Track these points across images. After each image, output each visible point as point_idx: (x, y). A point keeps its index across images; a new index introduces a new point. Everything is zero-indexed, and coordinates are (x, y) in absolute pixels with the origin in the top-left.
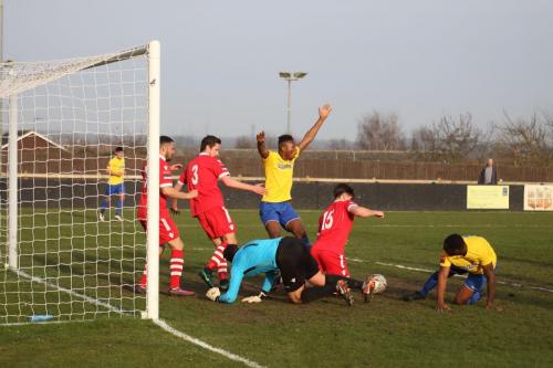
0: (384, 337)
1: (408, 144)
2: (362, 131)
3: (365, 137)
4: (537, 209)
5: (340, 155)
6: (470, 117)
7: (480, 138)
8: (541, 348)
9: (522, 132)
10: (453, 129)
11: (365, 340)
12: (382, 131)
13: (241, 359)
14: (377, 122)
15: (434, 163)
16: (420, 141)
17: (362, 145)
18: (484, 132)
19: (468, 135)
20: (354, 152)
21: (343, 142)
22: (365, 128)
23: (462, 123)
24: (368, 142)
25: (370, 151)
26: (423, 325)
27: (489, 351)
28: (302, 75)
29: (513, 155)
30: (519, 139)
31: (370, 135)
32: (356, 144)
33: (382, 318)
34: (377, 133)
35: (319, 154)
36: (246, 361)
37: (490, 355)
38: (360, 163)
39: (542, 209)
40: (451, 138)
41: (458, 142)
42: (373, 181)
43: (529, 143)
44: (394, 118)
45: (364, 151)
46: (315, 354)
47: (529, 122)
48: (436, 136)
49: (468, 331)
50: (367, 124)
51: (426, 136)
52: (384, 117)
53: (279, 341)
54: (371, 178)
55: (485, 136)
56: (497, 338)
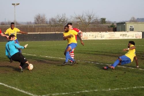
0: (42, 76)
1: (48, 22)
2: (35, 19)
3: (36, 21)
4: (84, 39)
5: (30, 26)
6: (65, 15)
7: (68, 20)
8: (86, 78)
9: (79, 18)
10: (60, 18)
11: (37, 78)
12: (41, 19)
13: (3, 84)
14: (40, 17)
15: (55, 28)
16: (51, 22)
17: (36, 23)
18: (69, 19)
19: (65, 19)
20: (33, 25)
21: (30, 22)
22: (36, 18)
23: (63, 16)
24: (37, 22)
25: (38, 25)
26: (53, 73)
27: (71, 79)
28: (18, 4)
29: (77, 25)
30: (79, 20)
31: (38, 20)
32: (33, 23)
33: (42, 71)
34: (39, 20)
35: (24, 26)
36: (4, 85)
37: (72, 80)
38: (35, 28)
39: (85, 39)
40: (60, 21)
41: (62, 21)
42: (39, 33)
43: (81, 21)
44: (44, 15)
45: (36, 25)
46: (23, 82)
47: (81, 15)
48: (56, 20)
49: (66, 74)
50: (37, 17)
51: (53, 20)
52: (41, 15)
53: (13, 79)
54: (38, 32)
55: (69, 20)
56: (74, 76)
